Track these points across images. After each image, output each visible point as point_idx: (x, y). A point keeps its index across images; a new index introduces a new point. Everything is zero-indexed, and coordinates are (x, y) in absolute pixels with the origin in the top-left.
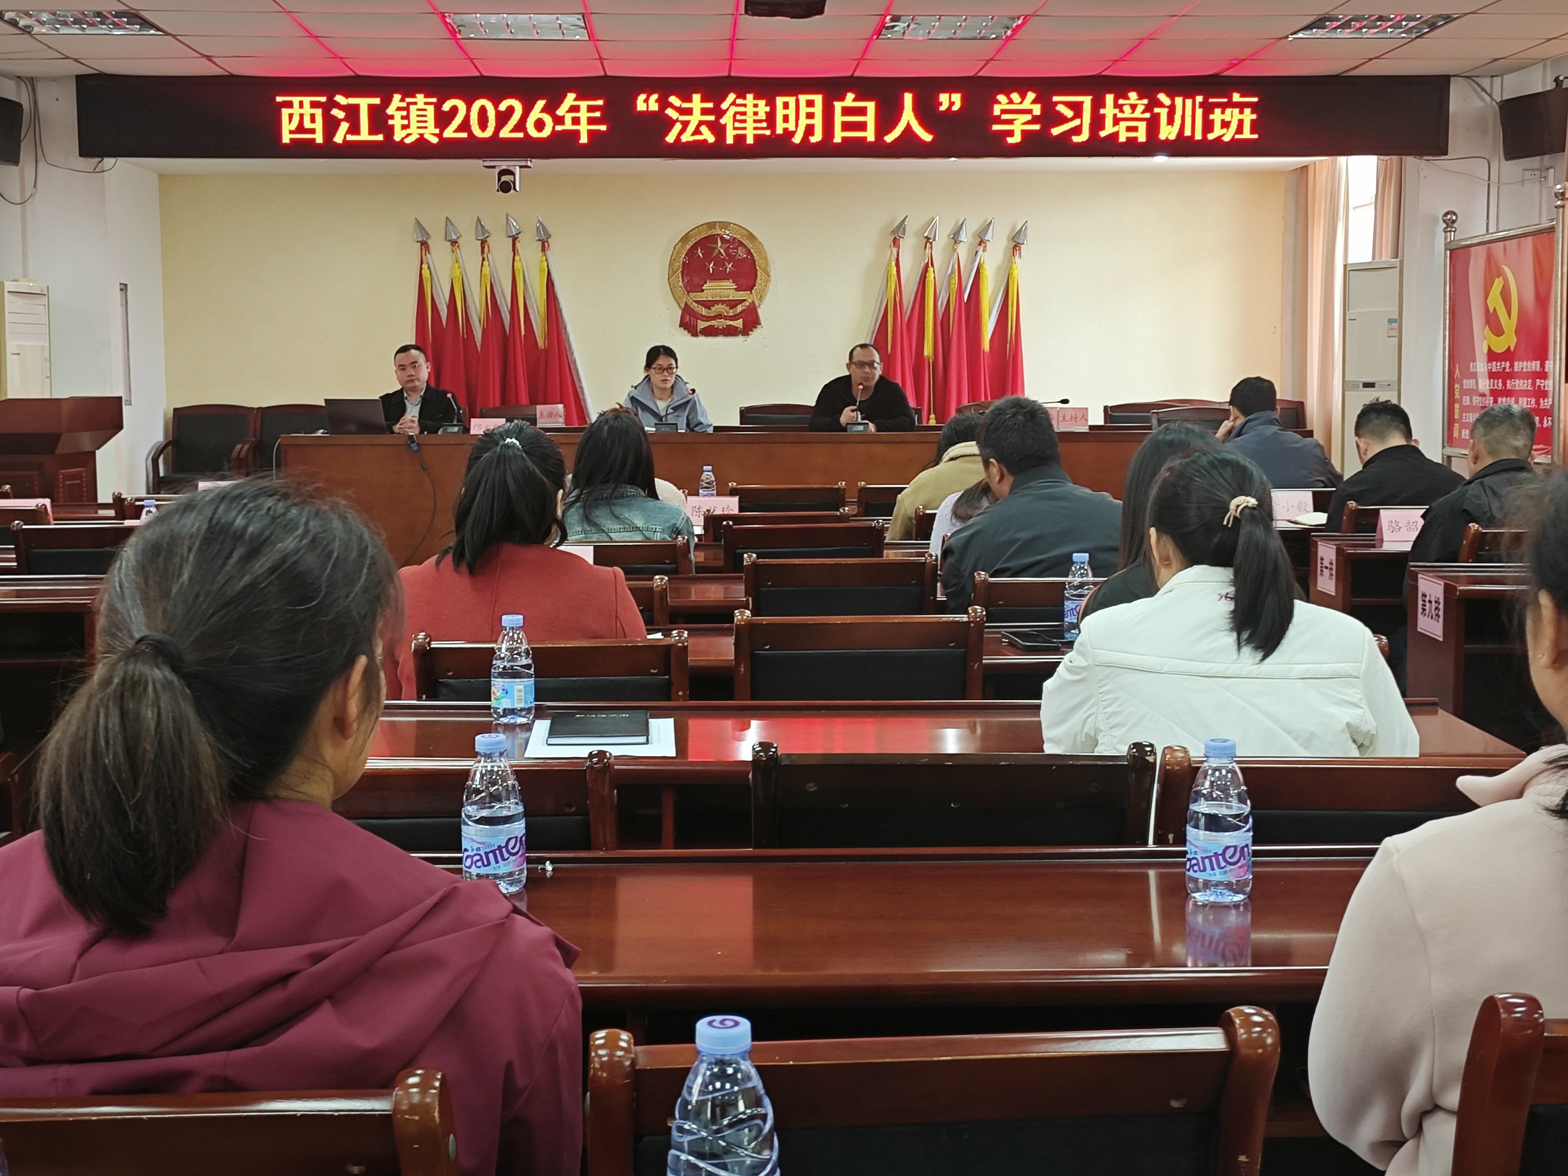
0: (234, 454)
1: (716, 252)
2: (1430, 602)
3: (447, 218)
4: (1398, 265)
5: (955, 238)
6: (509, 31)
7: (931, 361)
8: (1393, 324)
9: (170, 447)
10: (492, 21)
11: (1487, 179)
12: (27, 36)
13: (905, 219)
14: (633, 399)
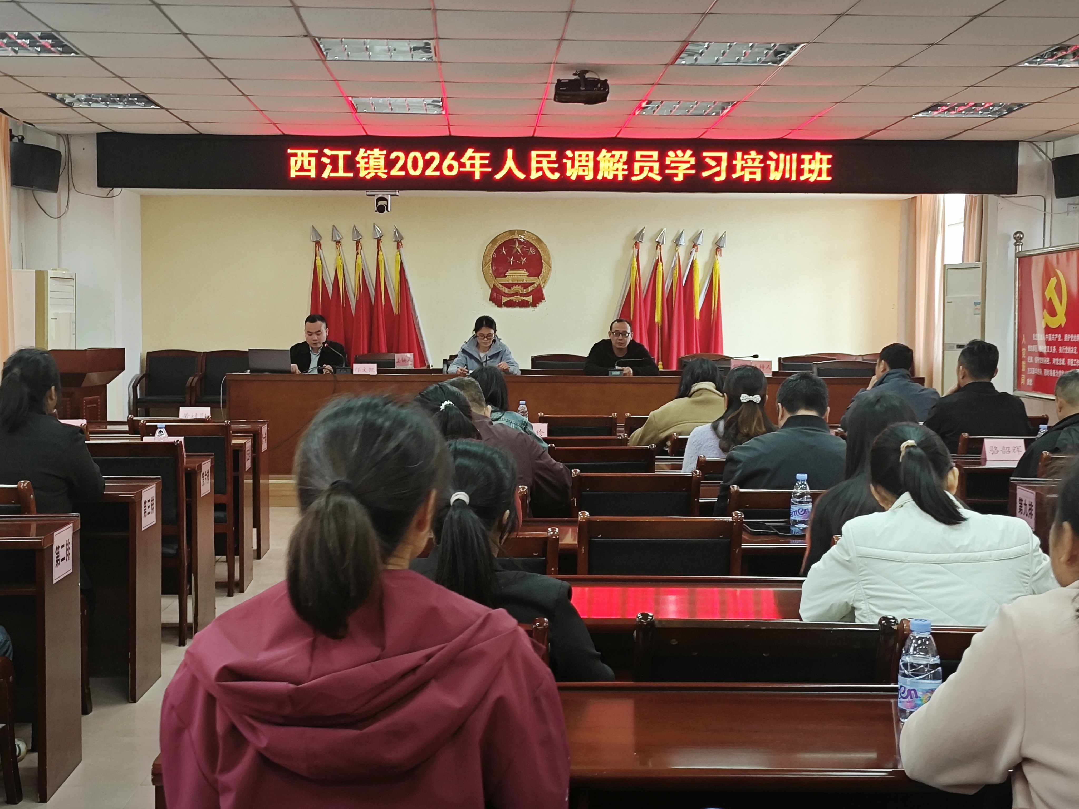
0: (188, 384)
1: (515, 250)
2: (1025, 505)
3: (334, 226)
4: (981, 266)
5: (677, 242)
6: (390, 108)
7: (660, 325)
8: (978, 306)
9: (144, 378)
10: (380, 102)
11: (1044, 210)
12: (69, 109)
13: (643, 229)
14: (464, 351)
